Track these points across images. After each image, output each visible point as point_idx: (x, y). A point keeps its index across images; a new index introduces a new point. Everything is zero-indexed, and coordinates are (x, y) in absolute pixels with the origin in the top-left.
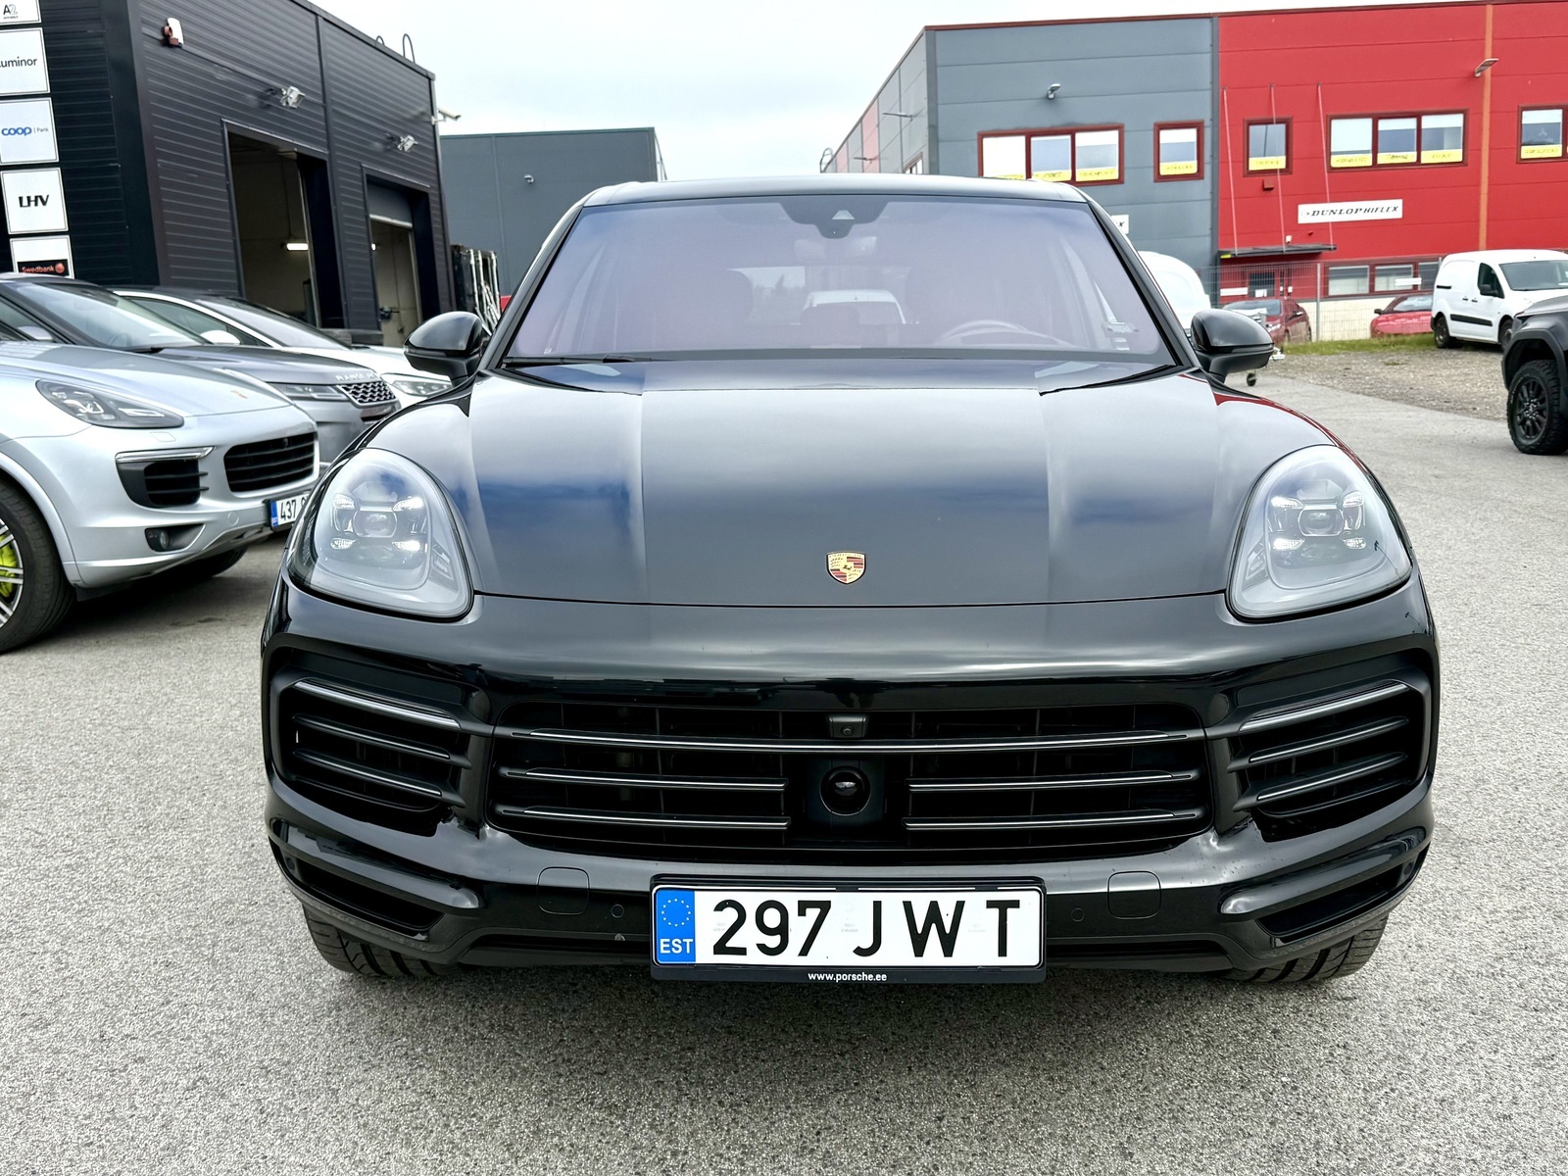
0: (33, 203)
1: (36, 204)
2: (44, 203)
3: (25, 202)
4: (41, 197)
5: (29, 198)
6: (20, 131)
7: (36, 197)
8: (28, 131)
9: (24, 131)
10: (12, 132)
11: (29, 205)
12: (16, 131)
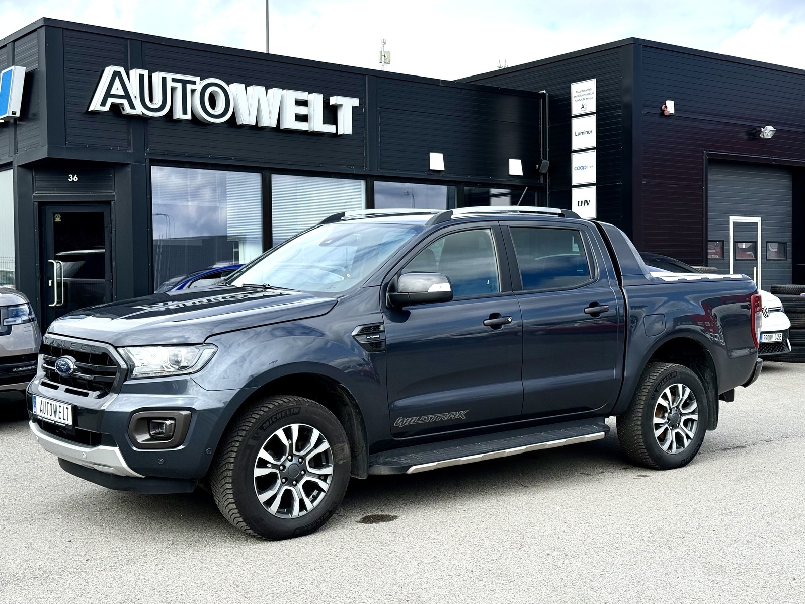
0: (583, 204)
1: (584, 205)
2: (588, 204)
3: (580, 204)
4: (587, 201)
5: (582, 201)
6: (582, 168)
7: (585, 201)
8: (585, 167)
9: (583, 167)
10: (579, 168)
12: (580, 168)
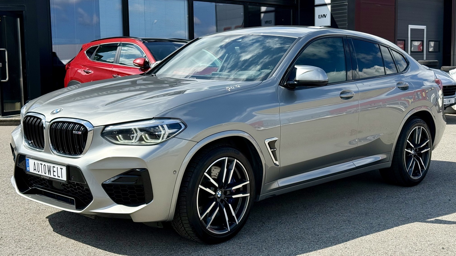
2: (325, 17)
5: (321, 15)
11: (321, 18)
